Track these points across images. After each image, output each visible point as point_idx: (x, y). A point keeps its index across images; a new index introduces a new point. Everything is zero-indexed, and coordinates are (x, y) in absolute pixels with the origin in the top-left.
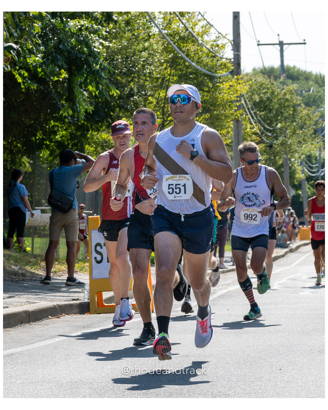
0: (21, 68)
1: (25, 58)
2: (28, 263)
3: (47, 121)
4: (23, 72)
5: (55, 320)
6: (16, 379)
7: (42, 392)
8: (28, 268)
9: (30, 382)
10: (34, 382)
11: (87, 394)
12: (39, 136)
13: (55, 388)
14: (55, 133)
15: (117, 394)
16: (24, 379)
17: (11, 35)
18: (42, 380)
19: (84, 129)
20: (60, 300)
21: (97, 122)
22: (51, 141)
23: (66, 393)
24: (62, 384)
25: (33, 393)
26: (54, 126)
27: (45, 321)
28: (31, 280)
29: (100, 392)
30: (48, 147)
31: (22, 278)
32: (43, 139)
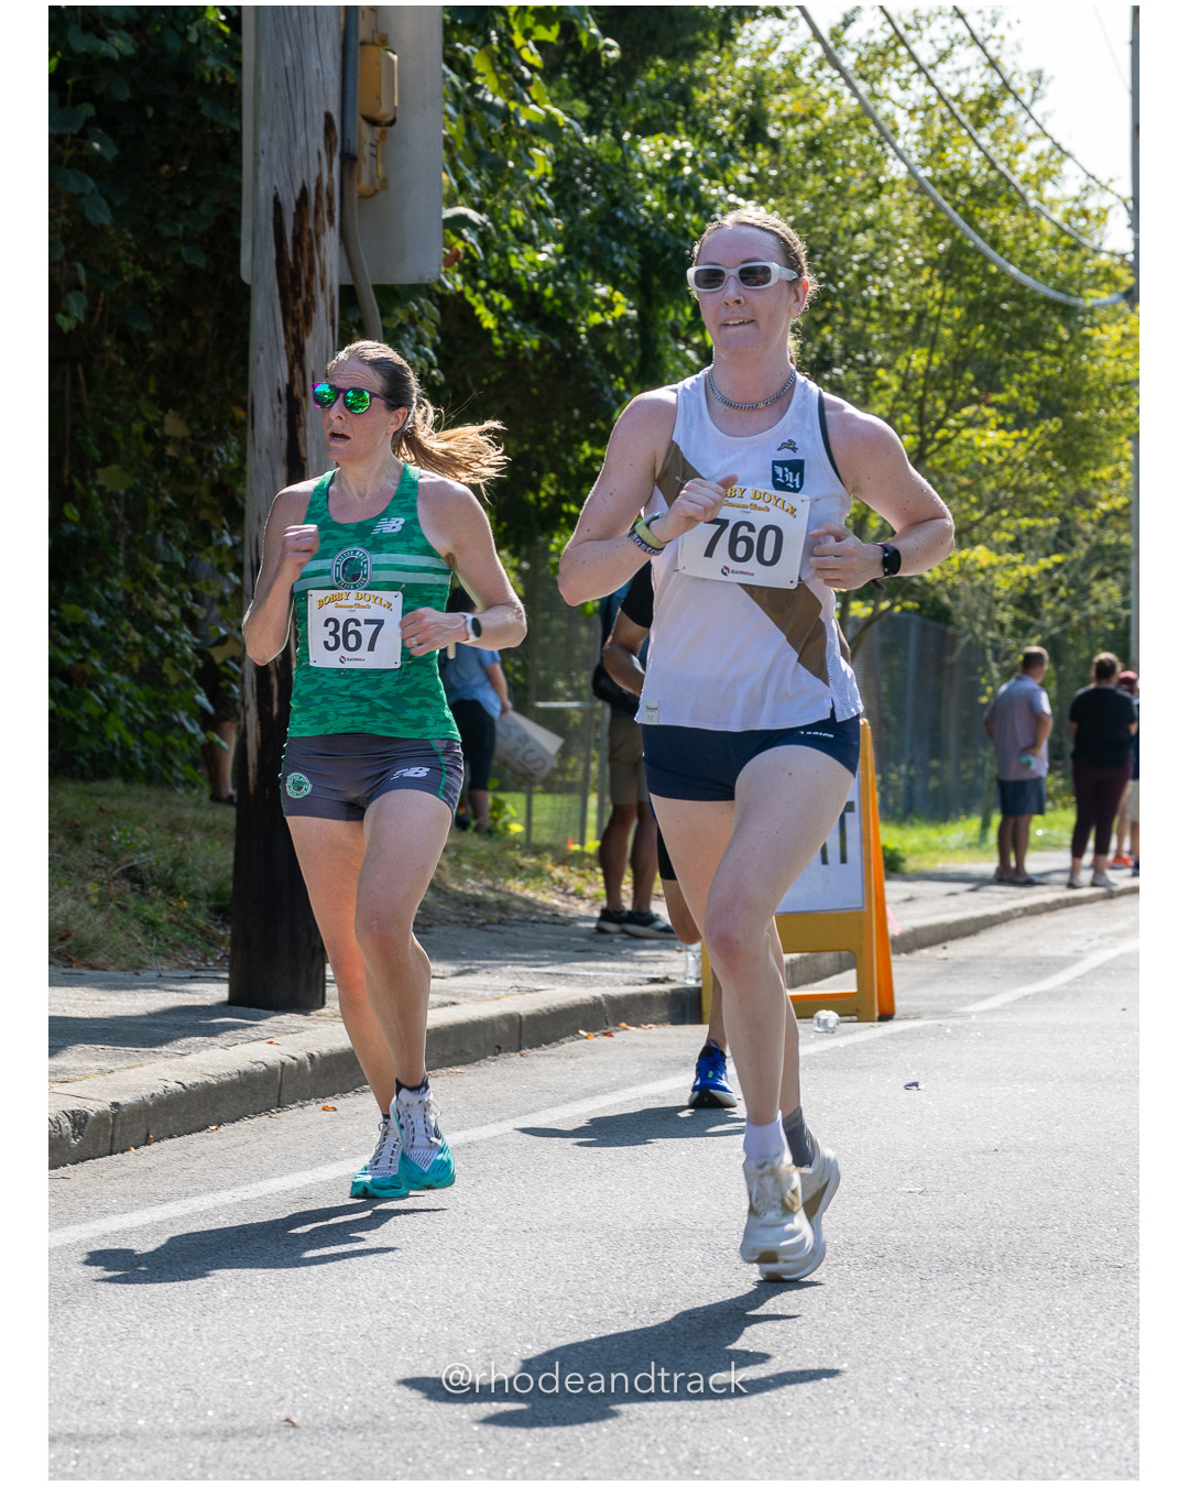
0: (492, 285)
1: (504, 254)
2: (516, 871)
3: (570, 444)
4: (498, 297)
5: (598, 1040)
6: (484, 1220)
7: (559, 1257)
8: (516, 886)
9: (526, 1228)
10: (535, 1227)
12: (548, 488)
16: (507, 1221)
17: (463, 186)
18: (560, 1223)
20: (612, 982)
24: (622, 1235)
25: (533, 1263)
26: (591, 459)
27: (569, 1046)
28: (524, 921)
31: (496, 916)
32: (559, 499)
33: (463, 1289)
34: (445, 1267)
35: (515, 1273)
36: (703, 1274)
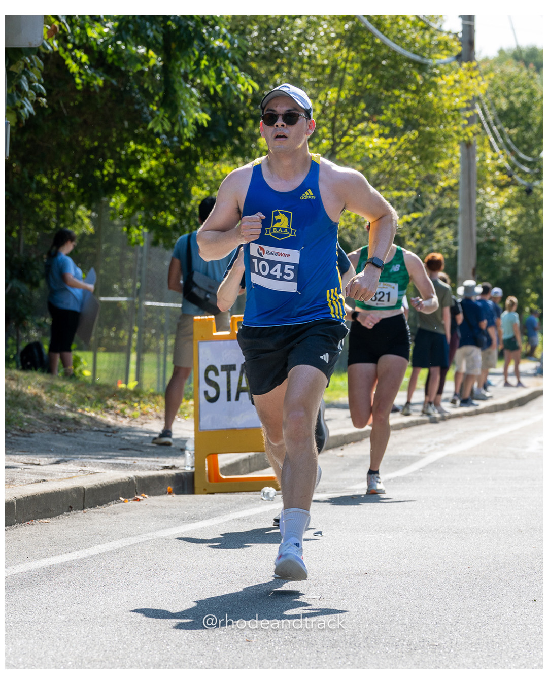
0: (76, 47)
1: (84, 28)
2: (85, 400)
3: (123, 142)
4: (79, 54)
5: (130, 503)
6: (57, 613)
7: (101, 636)
8: (85, 410)
9: (82, 618)
10: (88, 618)
11: (183, 642)
12: (108, 168)
13: (126, 629)
14: (137, 164)
15: (238, 642)
16: (71, 613)
18: (103, 615)
19: (189, 158)
20: (141, 469)
21: (214, 145)
22: (130, 179)
23: (145, 639)
25: (85, 639)
26: (135, 152)
27: (113, 507)
28: (89, 430)
29: (207, 637)
30: (124, 189)
31: (73, 426)
32: (115, 175)
33: (43, 655)
34: (32, 641)
35: (74, 645)
36: (187, 647)
